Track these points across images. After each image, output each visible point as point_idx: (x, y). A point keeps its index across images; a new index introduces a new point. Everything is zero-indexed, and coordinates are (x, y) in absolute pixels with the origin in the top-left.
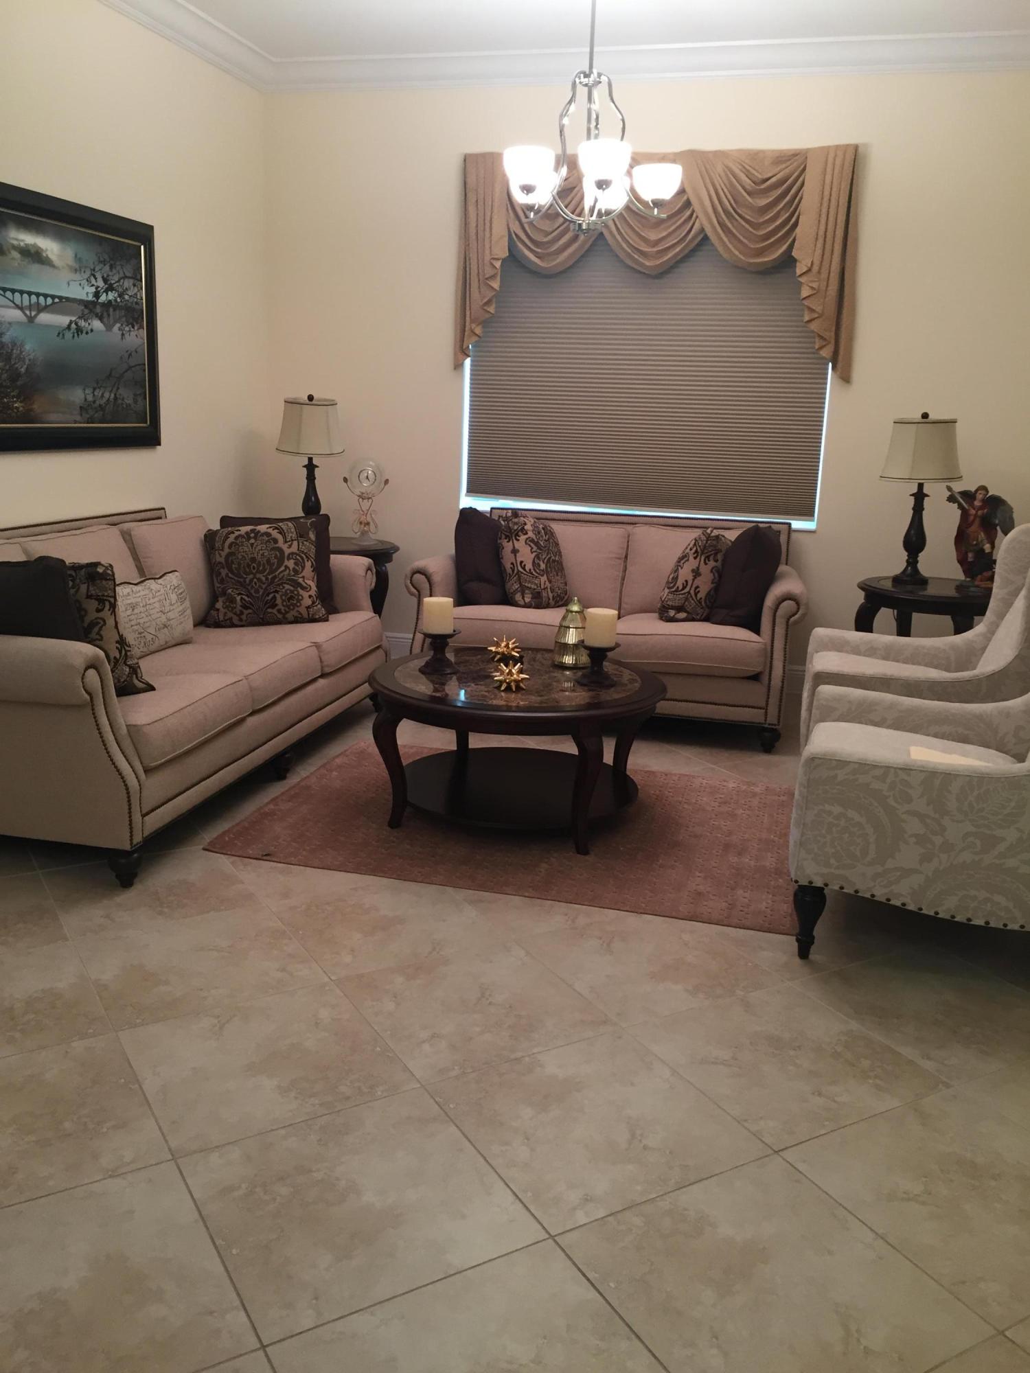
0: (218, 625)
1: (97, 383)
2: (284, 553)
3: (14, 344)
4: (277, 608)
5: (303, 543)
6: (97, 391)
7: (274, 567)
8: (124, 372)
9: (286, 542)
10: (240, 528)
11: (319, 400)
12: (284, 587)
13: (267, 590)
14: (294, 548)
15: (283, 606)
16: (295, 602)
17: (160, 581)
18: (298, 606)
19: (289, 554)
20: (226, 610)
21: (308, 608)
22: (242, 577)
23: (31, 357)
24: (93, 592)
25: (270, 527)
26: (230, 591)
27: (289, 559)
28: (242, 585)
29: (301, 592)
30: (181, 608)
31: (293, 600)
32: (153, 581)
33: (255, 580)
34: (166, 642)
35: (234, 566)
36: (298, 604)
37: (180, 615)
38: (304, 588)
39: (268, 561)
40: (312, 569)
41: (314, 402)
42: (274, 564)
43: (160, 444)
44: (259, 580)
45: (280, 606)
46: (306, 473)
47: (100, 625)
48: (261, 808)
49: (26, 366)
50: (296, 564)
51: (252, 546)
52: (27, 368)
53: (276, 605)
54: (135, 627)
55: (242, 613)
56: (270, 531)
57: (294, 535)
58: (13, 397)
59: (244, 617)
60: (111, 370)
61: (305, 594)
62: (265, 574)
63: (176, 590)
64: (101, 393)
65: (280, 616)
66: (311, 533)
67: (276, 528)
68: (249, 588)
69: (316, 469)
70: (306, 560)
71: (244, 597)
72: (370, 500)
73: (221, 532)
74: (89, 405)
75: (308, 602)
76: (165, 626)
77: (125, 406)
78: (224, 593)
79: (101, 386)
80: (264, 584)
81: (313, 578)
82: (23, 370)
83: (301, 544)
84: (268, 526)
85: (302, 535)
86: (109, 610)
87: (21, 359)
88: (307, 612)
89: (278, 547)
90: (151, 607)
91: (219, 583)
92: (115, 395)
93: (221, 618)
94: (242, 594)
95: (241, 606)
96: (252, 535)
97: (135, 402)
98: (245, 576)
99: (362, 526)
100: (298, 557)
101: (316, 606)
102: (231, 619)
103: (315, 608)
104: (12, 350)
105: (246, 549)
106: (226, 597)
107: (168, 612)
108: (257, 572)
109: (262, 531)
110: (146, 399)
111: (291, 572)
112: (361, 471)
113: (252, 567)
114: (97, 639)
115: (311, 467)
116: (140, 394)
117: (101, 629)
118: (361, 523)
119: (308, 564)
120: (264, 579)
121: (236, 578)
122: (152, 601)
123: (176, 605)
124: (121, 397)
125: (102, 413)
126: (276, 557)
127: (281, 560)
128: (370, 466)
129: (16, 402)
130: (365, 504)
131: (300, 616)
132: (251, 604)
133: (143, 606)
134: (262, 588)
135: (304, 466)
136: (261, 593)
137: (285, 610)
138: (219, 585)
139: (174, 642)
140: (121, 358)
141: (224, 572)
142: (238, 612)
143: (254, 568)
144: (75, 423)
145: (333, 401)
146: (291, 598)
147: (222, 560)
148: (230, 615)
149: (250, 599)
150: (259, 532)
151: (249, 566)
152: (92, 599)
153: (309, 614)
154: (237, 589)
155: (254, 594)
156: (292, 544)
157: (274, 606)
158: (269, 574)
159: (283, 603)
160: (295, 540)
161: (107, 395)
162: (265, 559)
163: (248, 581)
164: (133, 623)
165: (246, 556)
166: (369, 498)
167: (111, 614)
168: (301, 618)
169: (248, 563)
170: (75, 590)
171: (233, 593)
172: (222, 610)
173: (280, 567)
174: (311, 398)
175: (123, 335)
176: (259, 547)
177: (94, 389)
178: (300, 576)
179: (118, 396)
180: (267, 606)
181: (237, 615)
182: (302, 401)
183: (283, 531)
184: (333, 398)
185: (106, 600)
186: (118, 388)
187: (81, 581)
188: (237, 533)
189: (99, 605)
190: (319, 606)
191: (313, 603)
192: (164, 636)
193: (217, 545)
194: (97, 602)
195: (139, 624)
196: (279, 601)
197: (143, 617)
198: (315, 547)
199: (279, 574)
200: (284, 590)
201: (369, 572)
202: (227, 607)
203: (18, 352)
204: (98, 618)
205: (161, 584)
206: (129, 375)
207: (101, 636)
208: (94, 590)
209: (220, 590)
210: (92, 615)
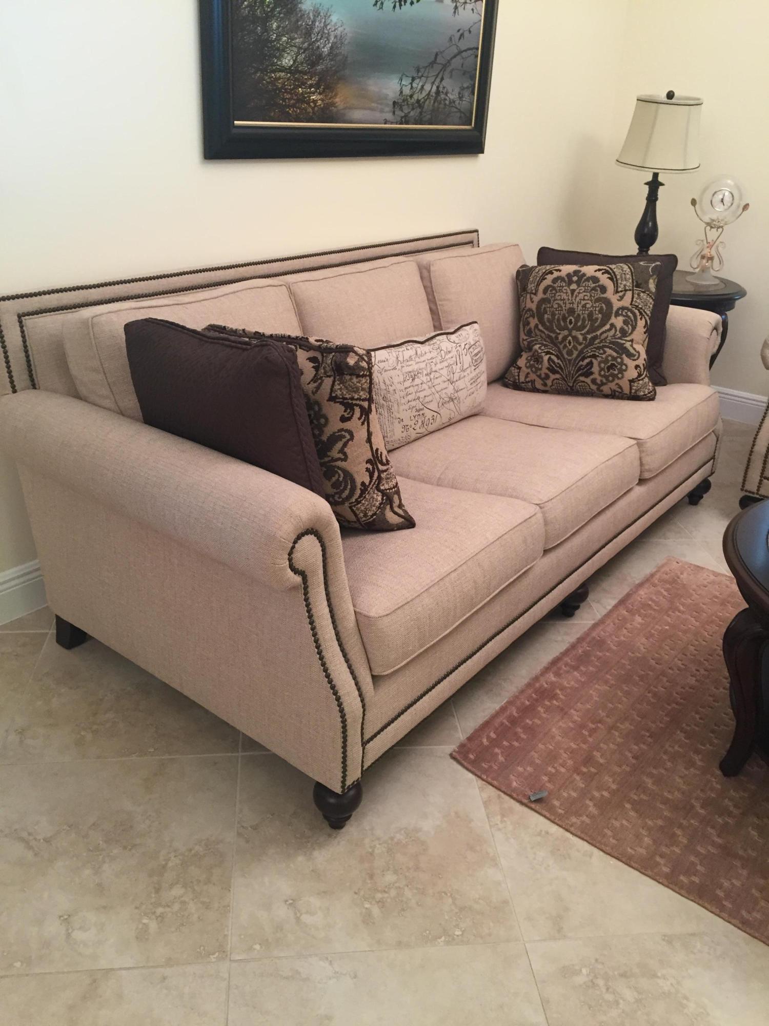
0: (517, 386)
1: (418, 71)
2: (612, 307)
3: (317, 13)
4: (592, 377)
5: (639, 295)
6: (417, 81)
7: (596, 325)
8: (452, 59)
9: (617, 292)
10: (561, 267)
11: (678, 99)
12: (605, 352)
13: (583, 353)
14: (626, 302)
15: (600, 375)
16: (616, 372)
17: (453, 337)
18: (619, 378)
19: (619, 309)
20: (529, 370)
21: (632, 381)
22: (554, 332)
23: (338, 32)
24: (339, 393)
25: (599, 270)
26: (537, 347)
27: (617, 315)
28: (553, 342)
29: (626, 360)
30: (474, 374)
31: (613, 369)
32: (445, 336)
33: (570, 338)
34: (450, 419)
35: (546, 316)
36: (620, 376)
37: (471, 384)
38: (630, 355)
39: (590, 315)
40: (645, 330)
41: (673, 101)
42: (597, 319)
43: (482, 152)
44: (575, 338)
45: (596, 376)
46: (647, 192)
47: (344, 440)
48: (536, 679)
49: (330, 45)
50: (625, 322)
51: (572, 294)
52: (331, 48)
53: (592, 373)
54: (413, 403)
55: (547, 377)
56: (599, 274)
57: (629, 284)
58: (311, 86)
59: (549, 382)
60: (437, 55)
61: (631, 364)
62: (583, 332)
63: (471, 350)
64: (421, 84)
65: (594, 387)
66: (651, 281)
67: (607, 272)
68: (561, 347)
69: (661, 188)
70: (639, 317)
71: (553, 357)
72: (720, 230)
73: (537, 270)
74: (404, 101)
75: (632, 373)
76: (452, 399)
77: (447, 102)
78: (529, 348)
79: (422, 76)
80: (580, 344)
81: (644, 342)
82: (326, 50)
83: (636, 296)
84: (597, 267)
85: (639, 284)
86: (359, 419)
87: (323, 34)
88: (629, 386)
89: (606, 298)
90: (437, 375)
91: (525, 334)
92: (438, 87)
93: (522, 379)
94: (552, 354)
95: (548, 369)
96: (575, 279)
97: (461, 98)
98: (558, 332)
99: (704, 261)
100: (629, 314)
101: (642, 379)
102: (533, 382)
103: (641, 382)
104: (314, 22)
105: (564, 296)
106: (531, 354)
107: (457, 381)
108: (573, 329)
109: (588, 275)
110: (473, 94)
111: (618, 333)
112: (715, 193)
113: (568, 321)
114: (339, 459)
115: (654, 185)
116: (468, 88)
117: (345, 445)
118: (703, 257)
119: (641, 323)
120: (581, 338)
121: (546, 332)
122: (439, 366)
123: (468, 371)
124: (445, 91)
125: (419, 110)
126: (601, 311)
127: (607, 317)
128: (728, 186)
129: (314, 93)
130: (713, 234)
131: (620, 390)
132: (560, 367)
133: (427, 375)
134: (576, 349)
135: (646, 184)
136: (574, 356)
137: (601, 381)
138: (525, 338)
139: (459, 418)
140: (451, 39)
141: (533, 322)
142: (543, 376)
143: (571, 322)
144: (385, 123)
145: (699, 99)
146: (612, 367)
147: (533, 306)
148: (533, 376)
149: (559, 361)
150: (584, 275)
151: (564, 319)
152: (335, 402)
153: (631, 389)
154: (545, 346)
155: (566, 356)
156: (624, 295)
157: (588, 374)
158: (588, 332)
159: (600, 371)
160: (630, 290)
161: (427, 87)
162: (587, 312)
163: (560, 337)
164: (410, 397)
165: (563, 306)
166: (719, 228)
167: (363, 423)
168: (620, 393)
169: (564, 315)
170: (316, 385)
171: (540, 351)
172: (524, 368)
173: (604, 325)
174: (670, 95)
175: (456, 8)
176: (581, 296)
177: (413, 79)
178: (628, 339)
179: (441, 89)
180: (580, 372)
181: (542, 379)
182: (659, 100)
183: (616, 277)
184: (698, 96)
185: (357, 405)
186: (442, 79)
187: (325, 372)
188: (556, 274)
189: (345, 411)
190: (646, 380)
191: (640, 375)
192: (446, 413)
193: (529, 287)
194: (343, 408)
195: (419, 398)
196: (596, 369)
197: (424, 390)
198: (654, 300)
199: (601, 334)
200: (604, 356)
201: (715, 331)
202: (531, 367)
203: (322, 25)
204: (342, 430)
205: (454, 342)
206: (456, 62)
207: (345, 454)
208: (341, 389)
209: (525, 343)
210: (334, 425)
